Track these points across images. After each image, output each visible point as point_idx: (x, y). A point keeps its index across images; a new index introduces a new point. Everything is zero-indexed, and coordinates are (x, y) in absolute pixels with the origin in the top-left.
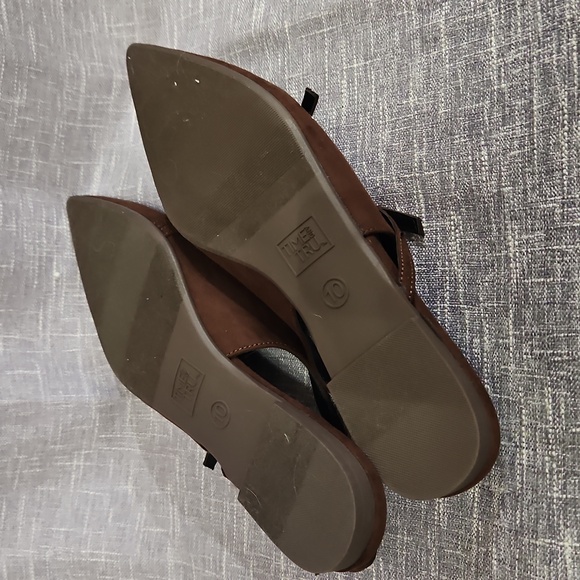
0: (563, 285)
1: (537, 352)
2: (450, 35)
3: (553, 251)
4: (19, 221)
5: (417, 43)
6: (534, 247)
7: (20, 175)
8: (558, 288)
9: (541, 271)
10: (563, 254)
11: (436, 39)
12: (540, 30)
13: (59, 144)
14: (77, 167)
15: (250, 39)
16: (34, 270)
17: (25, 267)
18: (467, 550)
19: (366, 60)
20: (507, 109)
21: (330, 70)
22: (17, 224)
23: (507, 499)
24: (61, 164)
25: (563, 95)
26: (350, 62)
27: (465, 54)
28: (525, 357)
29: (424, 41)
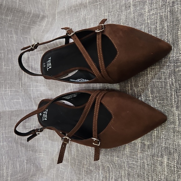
0: (164, 82)
1: (159, 102)
2: (134, 5)
3: (161, 72)
4: (12, 54)
5: (124, 8)
6: (156, 70)
7: (11, 40)
8: (163, 83)
9: (158, 78)
10: (164, 73)
11: (129, 7)
12: (160, 5)
13: (20, 31)
14: (27, 38)
15: (77, 5)
16: (17, 69)
17: (15, 68)
18: (137, 162)
19: (109, 13)
20: (149, 28)
21: (99, 16)
22: (11, 55)
23: (150, 146)
24: (22, 37)
25: (166, 25)
26: (104, 13)
27: (138, 11)
28: (155, 103)
29: (126, 7)
